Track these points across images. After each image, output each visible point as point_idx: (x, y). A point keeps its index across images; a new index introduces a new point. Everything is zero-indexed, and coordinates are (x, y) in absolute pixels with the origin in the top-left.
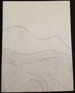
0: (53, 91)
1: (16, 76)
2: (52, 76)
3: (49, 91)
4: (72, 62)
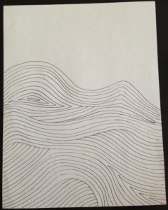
1: (36, 171)
4: (162, 138)
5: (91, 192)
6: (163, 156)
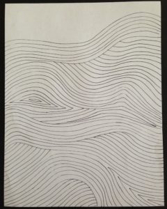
0: (119, 205)
2: (115, 173)
3: (110, 205)
5: (91, 192)
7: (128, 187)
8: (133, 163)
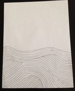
0: (53, 87)
1: (17, 72)
2: (51, 73)
3: (49, 87)
4: (71, 58)
5: (40, 81)
6: (72, 66)
7: (57, 79)
8: (59, 68)
